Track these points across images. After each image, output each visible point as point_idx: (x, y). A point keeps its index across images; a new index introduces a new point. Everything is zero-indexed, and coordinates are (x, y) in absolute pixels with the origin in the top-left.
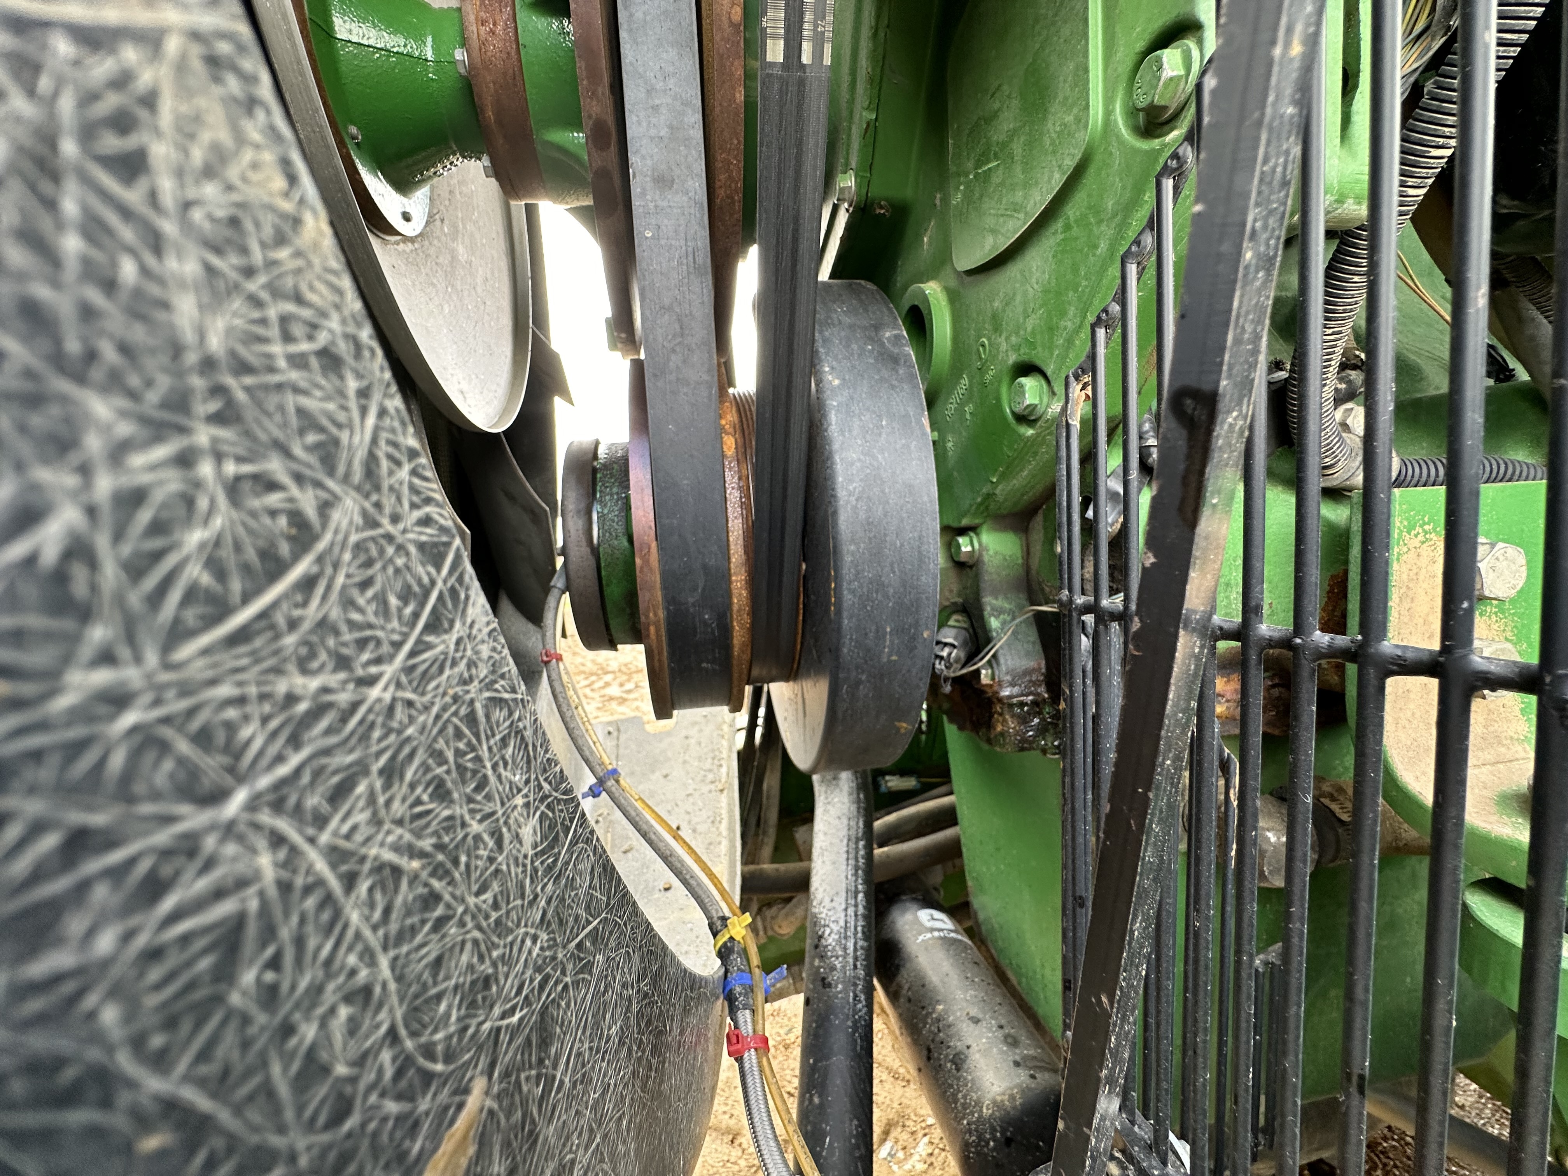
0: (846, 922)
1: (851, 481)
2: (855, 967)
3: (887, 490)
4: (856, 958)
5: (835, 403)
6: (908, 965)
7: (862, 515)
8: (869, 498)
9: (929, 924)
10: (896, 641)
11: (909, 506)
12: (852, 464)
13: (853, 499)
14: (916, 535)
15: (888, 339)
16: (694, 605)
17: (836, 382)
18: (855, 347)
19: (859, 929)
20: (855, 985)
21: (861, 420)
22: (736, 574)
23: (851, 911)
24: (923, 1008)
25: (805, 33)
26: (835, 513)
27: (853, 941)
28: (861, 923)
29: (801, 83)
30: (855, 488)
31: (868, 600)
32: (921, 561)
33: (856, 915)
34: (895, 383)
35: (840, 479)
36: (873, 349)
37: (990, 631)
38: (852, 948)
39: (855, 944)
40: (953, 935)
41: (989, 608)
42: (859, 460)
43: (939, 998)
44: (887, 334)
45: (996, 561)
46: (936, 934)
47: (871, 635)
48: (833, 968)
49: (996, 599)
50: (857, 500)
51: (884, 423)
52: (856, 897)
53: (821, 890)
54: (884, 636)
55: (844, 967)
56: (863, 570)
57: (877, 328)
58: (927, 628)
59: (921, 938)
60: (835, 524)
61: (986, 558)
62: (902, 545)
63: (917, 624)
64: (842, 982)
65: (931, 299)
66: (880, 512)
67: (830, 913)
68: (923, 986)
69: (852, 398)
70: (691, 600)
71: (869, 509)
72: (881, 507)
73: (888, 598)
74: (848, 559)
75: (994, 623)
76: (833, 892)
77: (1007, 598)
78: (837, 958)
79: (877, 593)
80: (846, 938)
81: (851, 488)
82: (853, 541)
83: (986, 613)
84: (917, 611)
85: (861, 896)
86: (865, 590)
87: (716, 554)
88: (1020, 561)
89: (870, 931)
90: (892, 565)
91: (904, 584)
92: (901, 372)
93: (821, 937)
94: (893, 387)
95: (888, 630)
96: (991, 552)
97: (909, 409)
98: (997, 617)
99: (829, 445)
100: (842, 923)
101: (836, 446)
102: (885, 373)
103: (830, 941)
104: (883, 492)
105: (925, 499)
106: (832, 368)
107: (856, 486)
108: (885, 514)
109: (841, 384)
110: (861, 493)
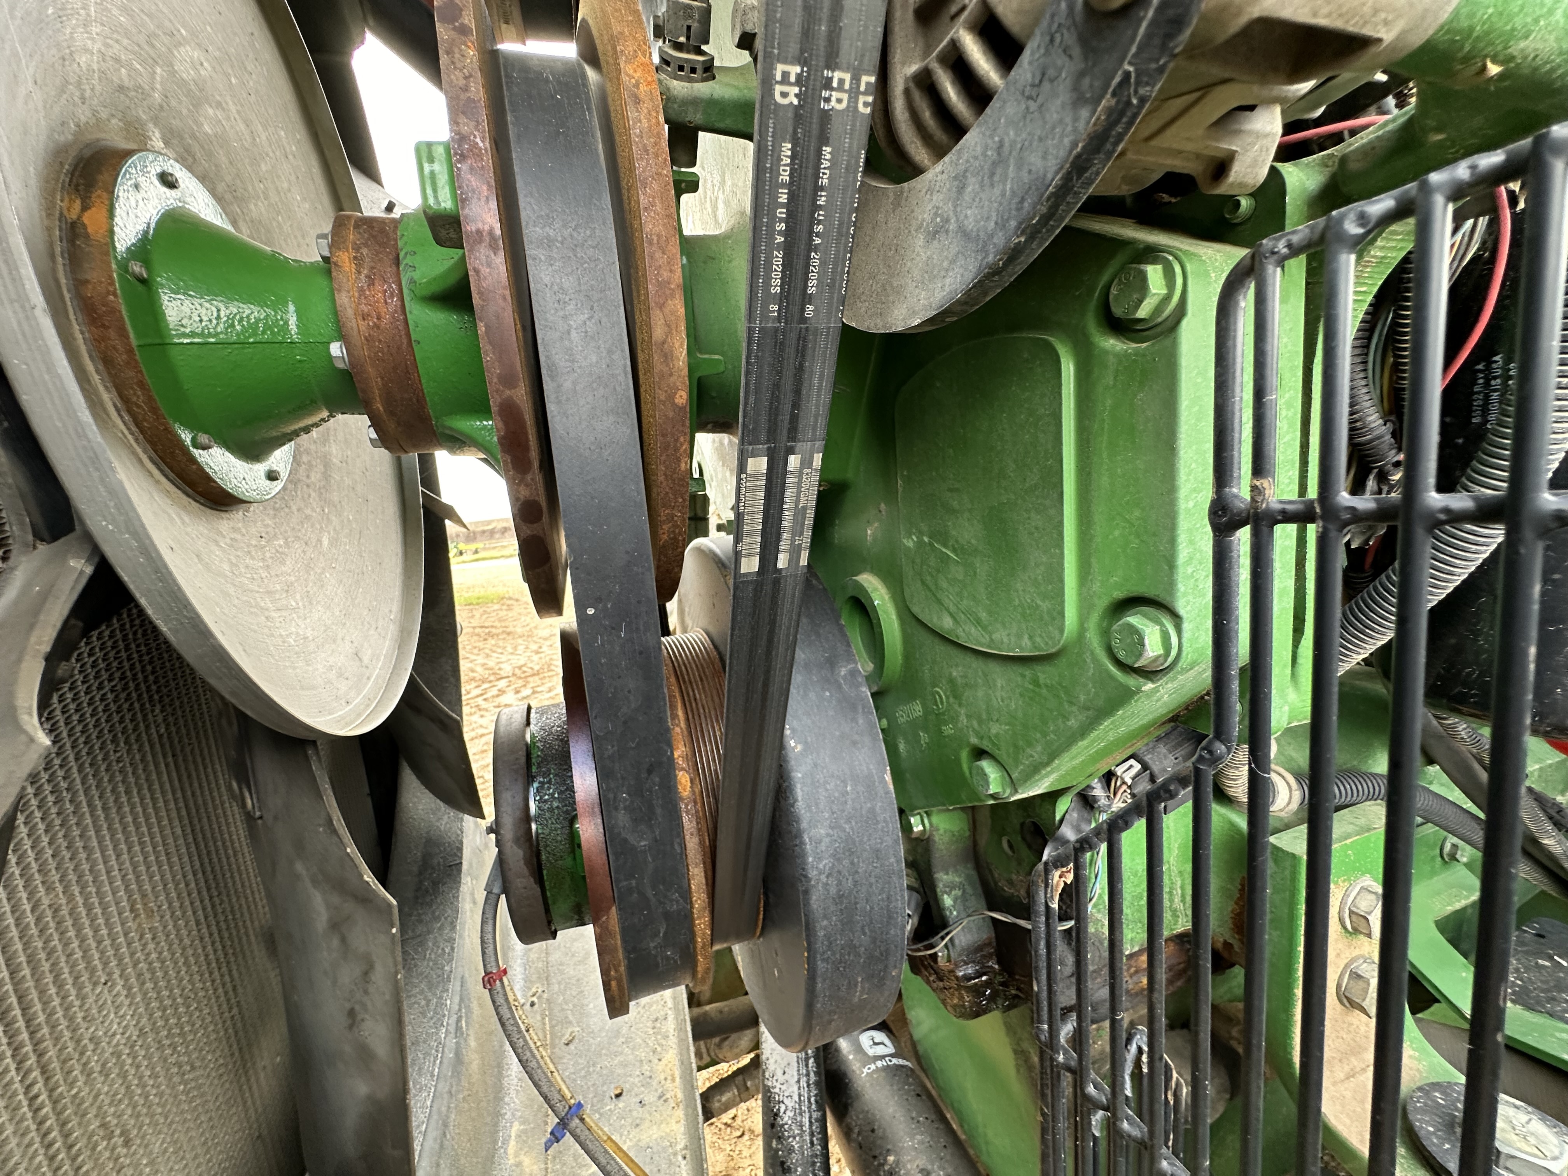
0: (800, 1095)
1: (820, 859)
2: (812, 1143)
3: (856, 860)
4: (812, 1134)
5: (800, 775)
6: (855, 1104)
7: (833, 890)
8: (839, 872)
9: (871, 1052)
10: (867, 985)
11: (878, 870)
12: (821, 841)
13: (823, 878)
14: (884, 896)
15: (845, 676)
16: (655, 947)
17: (799, 748)
18: (812, 695)
19: (813, 1099)
20: (814, 1164)
21: (827, 790)
22: (699, 918)
23: (803, 1083)
24: (875, 1157)
25: (782, 548)
26: (806, 892)
27: (807, 1115)
28: (814, 1092)
29: (777, 582)
30: (825, 866)
31: (840, 962)
32: (890, 917)
33: (808, 1086)
34: (856, 737)
35: (810, 859)
36: (831, 696)
37: (944, 909)
38: (808, 1123)
39: (810, 1117)
40: (895, 1061)
41: (941, 885)
42: (828, 835)
43: (889, 1147)
44: (843, 672)
45: (946, 839)
46: (879, 1064)
47: (843, 988)
48: (791, 1150)
49: (947, 874)
50: (827, 877)
51: (849, 788)
52: (807, 1065)
53: (771, 1061)
54: (856, 985)
55: (801, 1147)
56: (836, 940)
57: (831, 663)
59: (865, 1070)
60: (807, 904)
61: (937, 838)
62: (872, 908)
63: (886, 966)
64: (800, 1165)
65: (880, 612)
66: (850, 883)
67: (784, 1087)
68: (873, 1131)
69: (816, 765)
70: (652, 945)
71: (839, 883)
72: (850, 878)
73: (860, 956)
74: (821, 933)
75: (947, 901)
76: (785, 1063)
77: (956, 871)
78: (794, 1138)
79: (849, 954)
80: (801, 1114)
81: (821, 866)
82: (825, 917)
83: (938, 890)
84: (887, 959)
85: (811, 1061)
86: (838, 956)
87: (677, 902)
88: (967, 834)
89: (821, 1098)
90: (863, 927)
91: (874, 941)
92: (861, 721)
93: (776, 1115)
94: (854, 743)
95: (859, 979)
96: (941, 831)
97: (871, 767)
98: (949, 894)
99: (797, 822)
100: (796, 1098)
101: (804, 825)
102: (845, 726)
103: (786, 1119)
104: (852, 863)
105: (892, 860)
106: (793, 730)
107: (826, 863)
108: (856, 883)
109: (804, 750)
110: (831, 868)
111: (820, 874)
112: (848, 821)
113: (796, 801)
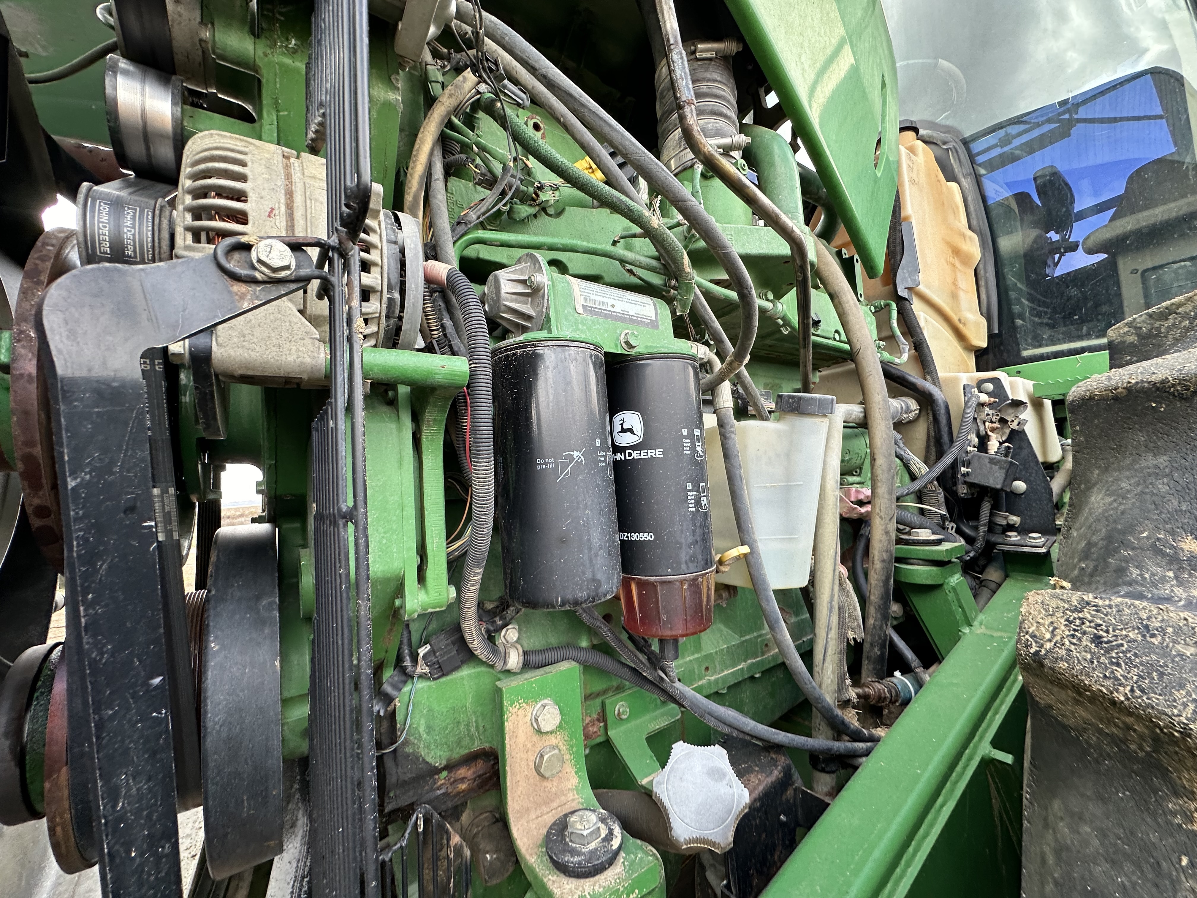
1: (217, 715)
3: (244, 715)
5: (213, 664)
7: (224, 735)
8: (230, 723)
10: (252, 803)
12: (219, 703)
13: (217, 727)
15: (264, 606)
17: (217, 648)
18: (237, 617)
21: (231, 672)
31: (228, 785)
32: (267, 751)
34: (260, 640)
35: (210, 716)
36: (250, 617)
42: (225, 699)
44: (264, 602)
47: (232, 805)
50: (221, 726)
51: (247, 670)
54: (242, 802)
56: (224, 769)
58: (274, 788)
62: (253, 746)
63: (266, 789)
66: (238, 730)
69: (226, 657)
71: (230, 729)
72: (238, 727)
73: (244, 780)
74: (212, 764)
79: (235, 779)
81: (217, 719)
82: (216, 753)
84: (266, 781)
86: (226, 781)
90: (246, 760)
91: (255, 768)
92: (266, 630)
94: (258, 644)
95: (245, 798)
97: (267, 657)
99: (206, 691)
101: (209, 694)
102: (254, 635)
104: (241, 716)
106: (216, 637)
107: (221, 718)
108: (242, 730)
109: (220, 649)
110: (225, 721)
111: (215, 724)
112: (243, 690)
113: (206, 679)
